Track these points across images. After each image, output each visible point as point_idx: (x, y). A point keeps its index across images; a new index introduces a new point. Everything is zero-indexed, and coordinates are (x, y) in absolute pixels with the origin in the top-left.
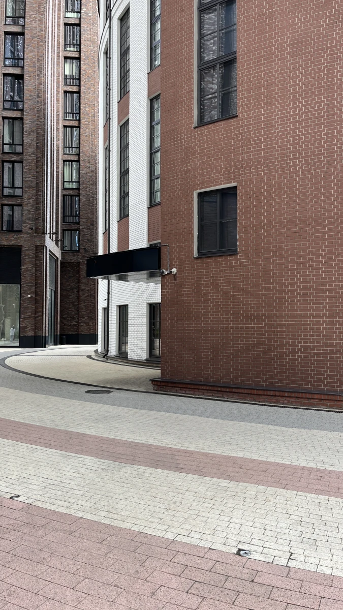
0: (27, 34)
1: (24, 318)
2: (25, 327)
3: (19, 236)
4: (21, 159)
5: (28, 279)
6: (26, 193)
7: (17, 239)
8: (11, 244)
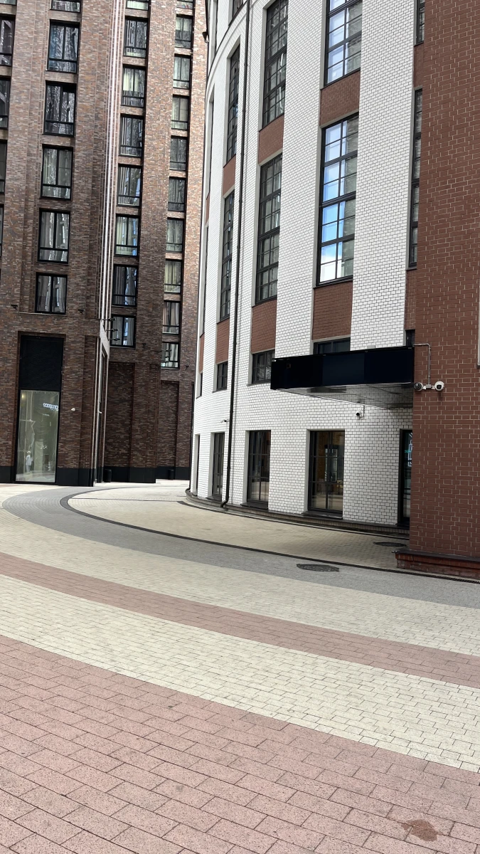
0: (85, 26)
1: (65, 442)
2: (65, 455)
3: (61, 321)
4: (68, 207)
5: (73, 385)
6: (74, 258)
7: (58, 325)
8: (49, 331)
